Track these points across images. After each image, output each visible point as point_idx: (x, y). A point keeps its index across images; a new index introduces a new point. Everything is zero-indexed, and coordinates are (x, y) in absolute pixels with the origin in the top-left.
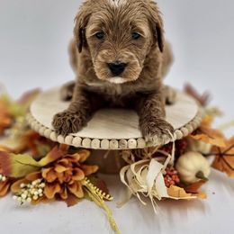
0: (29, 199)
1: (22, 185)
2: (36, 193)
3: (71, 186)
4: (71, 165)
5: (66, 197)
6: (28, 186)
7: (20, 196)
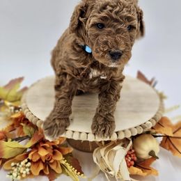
0: (19, 177)
1: (13, 164)
2: (24, 172)
3: (52, 164)
4: (52, 148)
5: (48, 173)
6: (18, 164)
7: (11, 174)
